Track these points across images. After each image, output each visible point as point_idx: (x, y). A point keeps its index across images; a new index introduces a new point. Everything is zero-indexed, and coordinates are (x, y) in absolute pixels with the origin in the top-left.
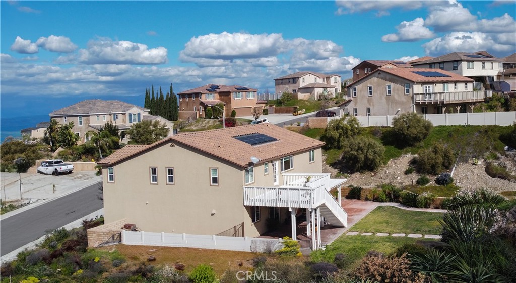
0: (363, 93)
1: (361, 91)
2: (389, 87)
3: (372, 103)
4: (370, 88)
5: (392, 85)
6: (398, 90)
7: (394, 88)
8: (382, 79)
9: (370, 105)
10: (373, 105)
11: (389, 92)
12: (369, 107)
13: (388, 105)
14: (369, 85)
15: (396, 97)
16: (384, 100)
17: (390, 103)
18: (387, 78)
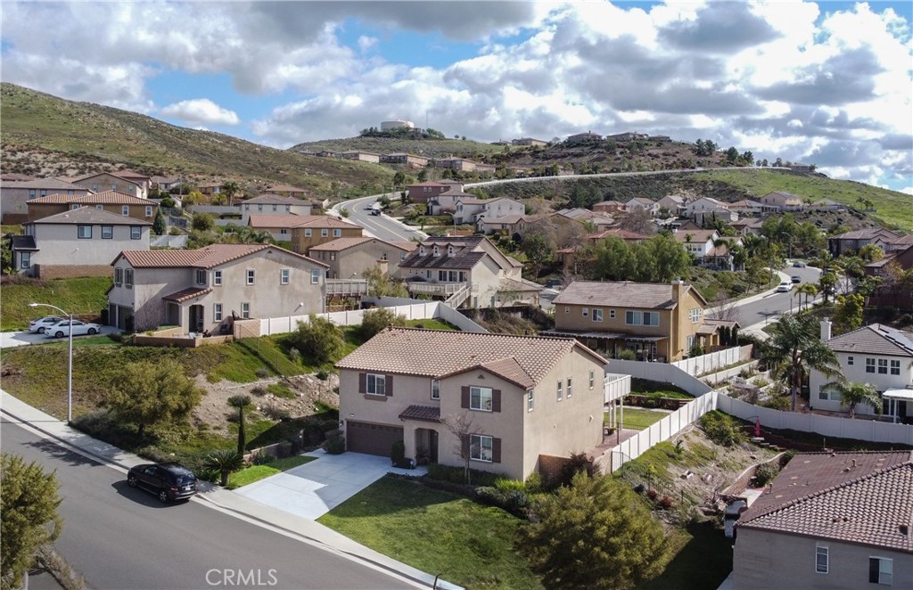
0: (235, 280)
1: (231, 277)
2: (286, 272)
3: (253, 296)
4: (251, 273)
5: (291, 270)
6: (300, 277)
7: (294, 274)
8: (274, 260)
9: (249, 298)
10: (255, 299)
11: (286, 280)
12: (247, 301)
13: (282, 299)
14: (250, 269)
15: (297, 287)
16: (276, 292)
17: (286, 296)
18: (284, 259)
